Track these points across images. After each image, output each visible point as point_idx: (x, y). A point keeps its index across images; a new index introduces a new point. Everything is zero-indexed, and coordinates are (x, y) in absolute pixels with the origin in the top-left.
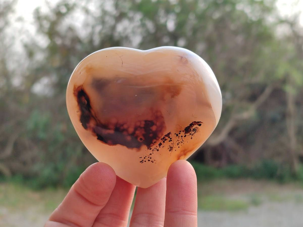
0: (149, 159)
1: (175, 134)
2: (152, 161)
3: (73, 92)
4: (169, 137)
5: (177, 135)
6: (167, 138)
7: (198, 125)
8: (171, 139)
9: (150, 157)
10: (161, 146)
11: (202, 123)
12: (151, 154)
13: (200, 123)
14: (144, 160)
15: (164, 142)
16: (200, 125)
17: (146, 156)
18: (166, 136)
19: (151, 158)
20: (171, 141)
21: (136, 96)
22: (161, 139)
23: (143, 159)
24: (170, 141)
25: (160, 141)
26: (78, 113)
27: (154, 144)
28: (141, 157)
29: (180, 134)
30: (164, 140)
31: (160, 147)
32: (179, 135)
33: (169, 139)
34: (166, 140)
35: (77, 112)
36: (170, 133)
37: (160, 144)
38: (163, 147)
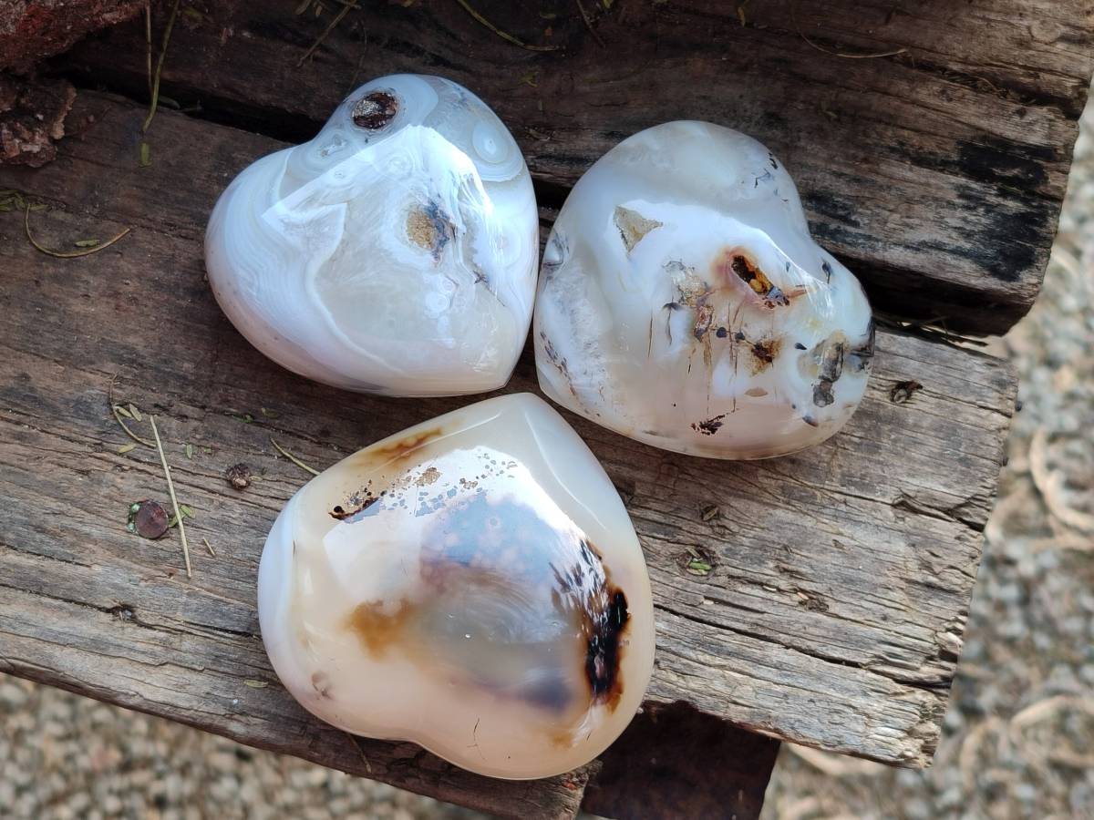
0: (491, 466)
1: (406, 507)
2: (488, 458)
3: (621, 696)
4: (423, 504)
5: (402, 502)
6: (430, 505)
7: (343, 512)
8: (420, 499)
9: (489, 470)
10: (450, 488)
11: (331, 513)
12: (483, 476)
13: (336, 514)
14: (504, 468)
15: (441, 497)
16: (338, 509)
17: (497, 475)
18: (429, 511)
19: (487, 467)
20: (421, 494)
21: (468, 636)
22: (444, 505)
23: (508, 472)
24: (426, 494)
25: (449, 502)
26: (626, 640)
27: (468, 500)
28: (510, 476)
29: (395, 505)
30: (440, 502)
31: (455, 487)
32: (398, 501)
33: (426, 499)
34: (434, 500)
35: (628, 642)
36: (418, 514)
37: (452, 493)
38: (447, 485)
